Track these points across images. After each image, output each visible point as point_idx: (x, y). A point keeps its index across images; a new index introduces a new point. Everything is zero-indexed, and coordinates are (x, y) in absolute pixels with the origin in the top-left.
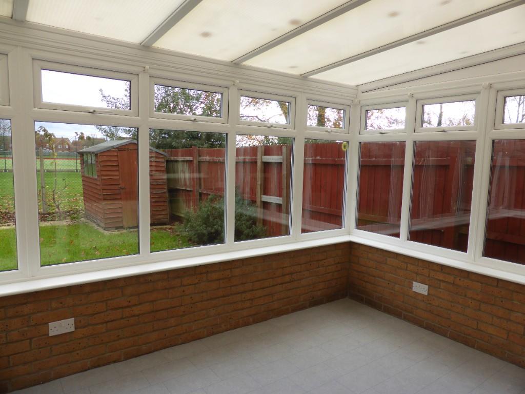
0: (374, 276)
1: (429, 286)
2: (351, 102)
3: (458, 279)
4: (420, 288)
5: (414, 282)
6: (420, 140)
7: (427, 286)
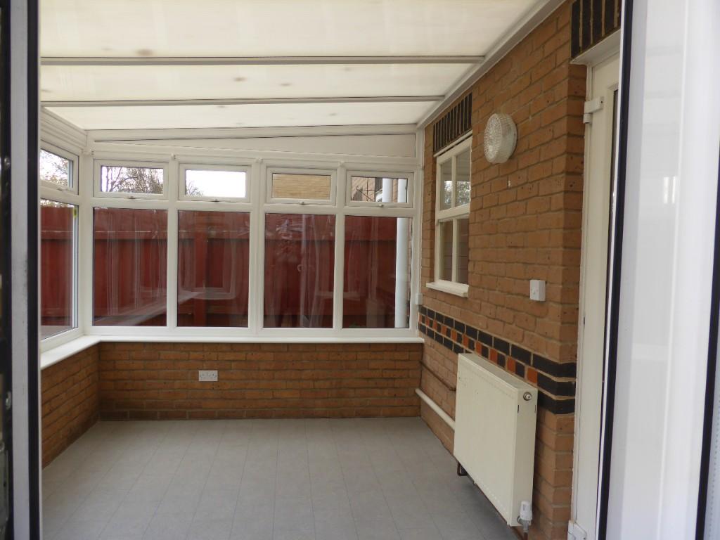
0: (142, 380)
1: (219, 370)
2: (81, 151)
3: (250, 354)
4: (208, 376)
5: (200, 371)
6: (185, 209)
7: (216, 371)
